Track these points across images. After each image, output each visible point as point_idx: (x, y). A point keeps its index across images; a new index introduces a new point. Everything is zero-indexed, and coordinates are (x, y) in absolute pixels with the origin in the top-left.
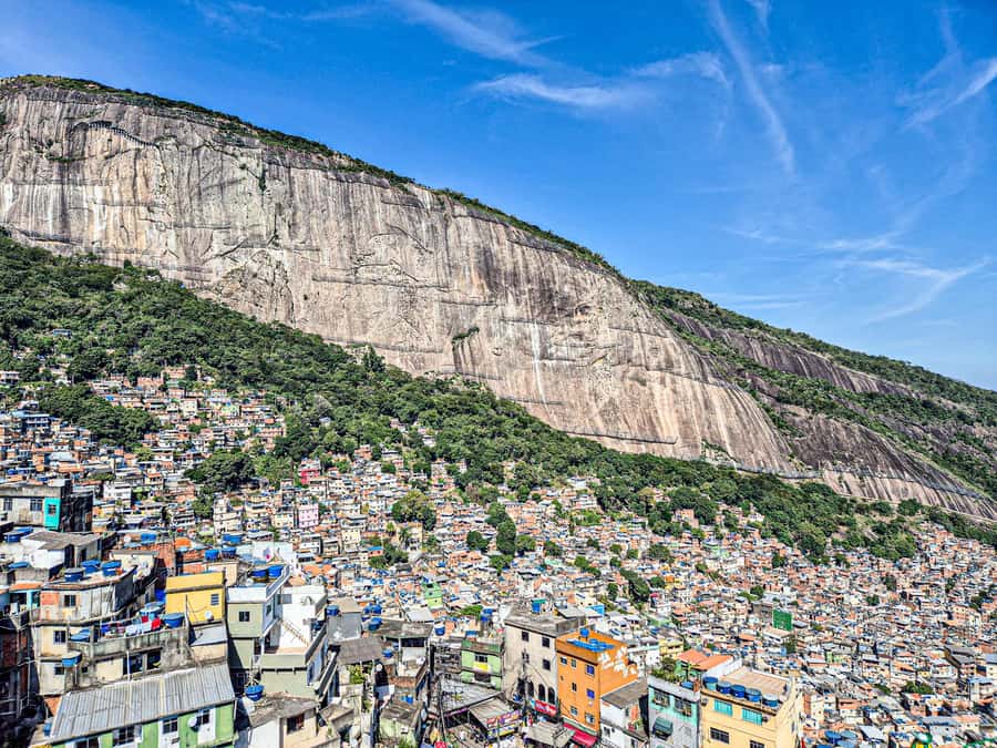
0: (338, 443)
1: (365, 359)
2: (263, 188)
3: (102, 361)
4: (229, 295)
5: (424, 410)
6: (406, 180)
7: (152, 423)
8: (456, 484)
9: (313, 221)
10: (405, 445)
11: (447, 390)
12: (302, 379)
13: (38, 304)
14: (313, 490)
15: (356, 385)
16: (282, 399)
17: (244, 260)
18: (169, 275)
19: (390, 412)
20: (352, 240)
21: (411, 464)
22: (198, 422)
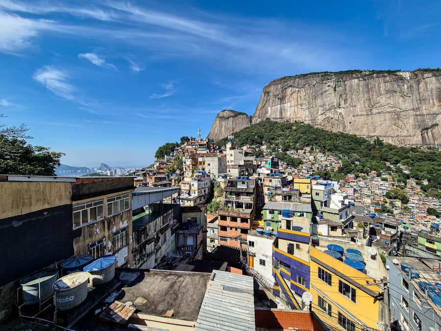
0: (362, 169)
1: (375, 141)
2: (335, 90)
3: (289, 146)
4: (324, 126)
5: (404, 159)
7: (301, 162)
8: (421, 188)
9: (354, 97)
10: (393, 172)
11: (418, 151)
12: (348, 149)
13: (276, 134)
14: (352, 184)
15: (370, 150)
16: (341, 156)
17: (329, 114)
18: (306, 123)
19: (386, 160)
20: (370, 99)
21: (396, 179)
22: (314, 162)
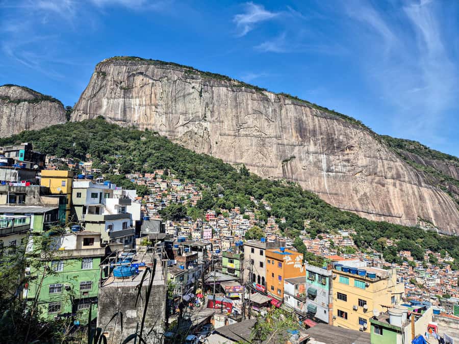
0: (224, 204)
1: (241, 170)
2: (201, 96)
3: (132, 166)
4: (185, 142)
5: (266, 194)
6: (263, 90)
7: (147, 191)
8: (279, 227)
9: (221, 109)
10: (256, 208)
11: (279, 185)
12: (212, 177)
13: (112, 145)
14: (211, 223)
15: (236, 181)
16: (203, 186)
17: (192, 127)
18: (162, 134)
19: (250, 194)
20: (237, 117)
21: (258, 217)
22: (166, 192)
